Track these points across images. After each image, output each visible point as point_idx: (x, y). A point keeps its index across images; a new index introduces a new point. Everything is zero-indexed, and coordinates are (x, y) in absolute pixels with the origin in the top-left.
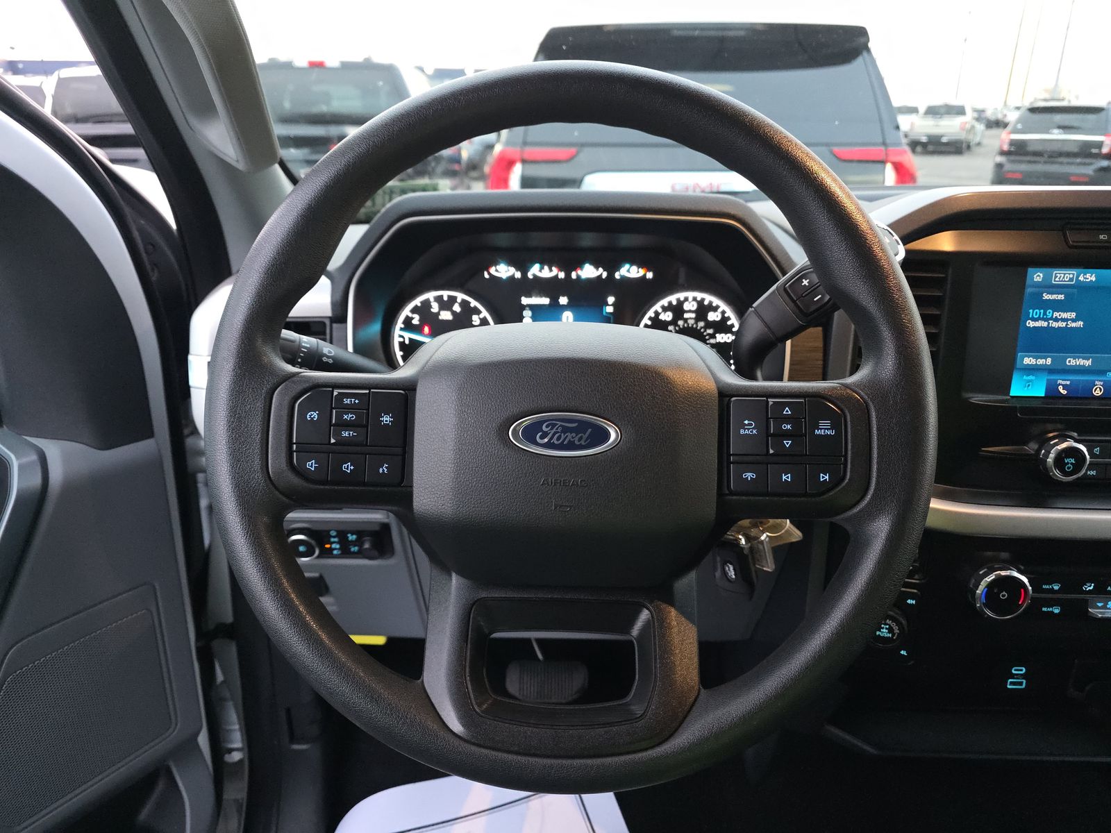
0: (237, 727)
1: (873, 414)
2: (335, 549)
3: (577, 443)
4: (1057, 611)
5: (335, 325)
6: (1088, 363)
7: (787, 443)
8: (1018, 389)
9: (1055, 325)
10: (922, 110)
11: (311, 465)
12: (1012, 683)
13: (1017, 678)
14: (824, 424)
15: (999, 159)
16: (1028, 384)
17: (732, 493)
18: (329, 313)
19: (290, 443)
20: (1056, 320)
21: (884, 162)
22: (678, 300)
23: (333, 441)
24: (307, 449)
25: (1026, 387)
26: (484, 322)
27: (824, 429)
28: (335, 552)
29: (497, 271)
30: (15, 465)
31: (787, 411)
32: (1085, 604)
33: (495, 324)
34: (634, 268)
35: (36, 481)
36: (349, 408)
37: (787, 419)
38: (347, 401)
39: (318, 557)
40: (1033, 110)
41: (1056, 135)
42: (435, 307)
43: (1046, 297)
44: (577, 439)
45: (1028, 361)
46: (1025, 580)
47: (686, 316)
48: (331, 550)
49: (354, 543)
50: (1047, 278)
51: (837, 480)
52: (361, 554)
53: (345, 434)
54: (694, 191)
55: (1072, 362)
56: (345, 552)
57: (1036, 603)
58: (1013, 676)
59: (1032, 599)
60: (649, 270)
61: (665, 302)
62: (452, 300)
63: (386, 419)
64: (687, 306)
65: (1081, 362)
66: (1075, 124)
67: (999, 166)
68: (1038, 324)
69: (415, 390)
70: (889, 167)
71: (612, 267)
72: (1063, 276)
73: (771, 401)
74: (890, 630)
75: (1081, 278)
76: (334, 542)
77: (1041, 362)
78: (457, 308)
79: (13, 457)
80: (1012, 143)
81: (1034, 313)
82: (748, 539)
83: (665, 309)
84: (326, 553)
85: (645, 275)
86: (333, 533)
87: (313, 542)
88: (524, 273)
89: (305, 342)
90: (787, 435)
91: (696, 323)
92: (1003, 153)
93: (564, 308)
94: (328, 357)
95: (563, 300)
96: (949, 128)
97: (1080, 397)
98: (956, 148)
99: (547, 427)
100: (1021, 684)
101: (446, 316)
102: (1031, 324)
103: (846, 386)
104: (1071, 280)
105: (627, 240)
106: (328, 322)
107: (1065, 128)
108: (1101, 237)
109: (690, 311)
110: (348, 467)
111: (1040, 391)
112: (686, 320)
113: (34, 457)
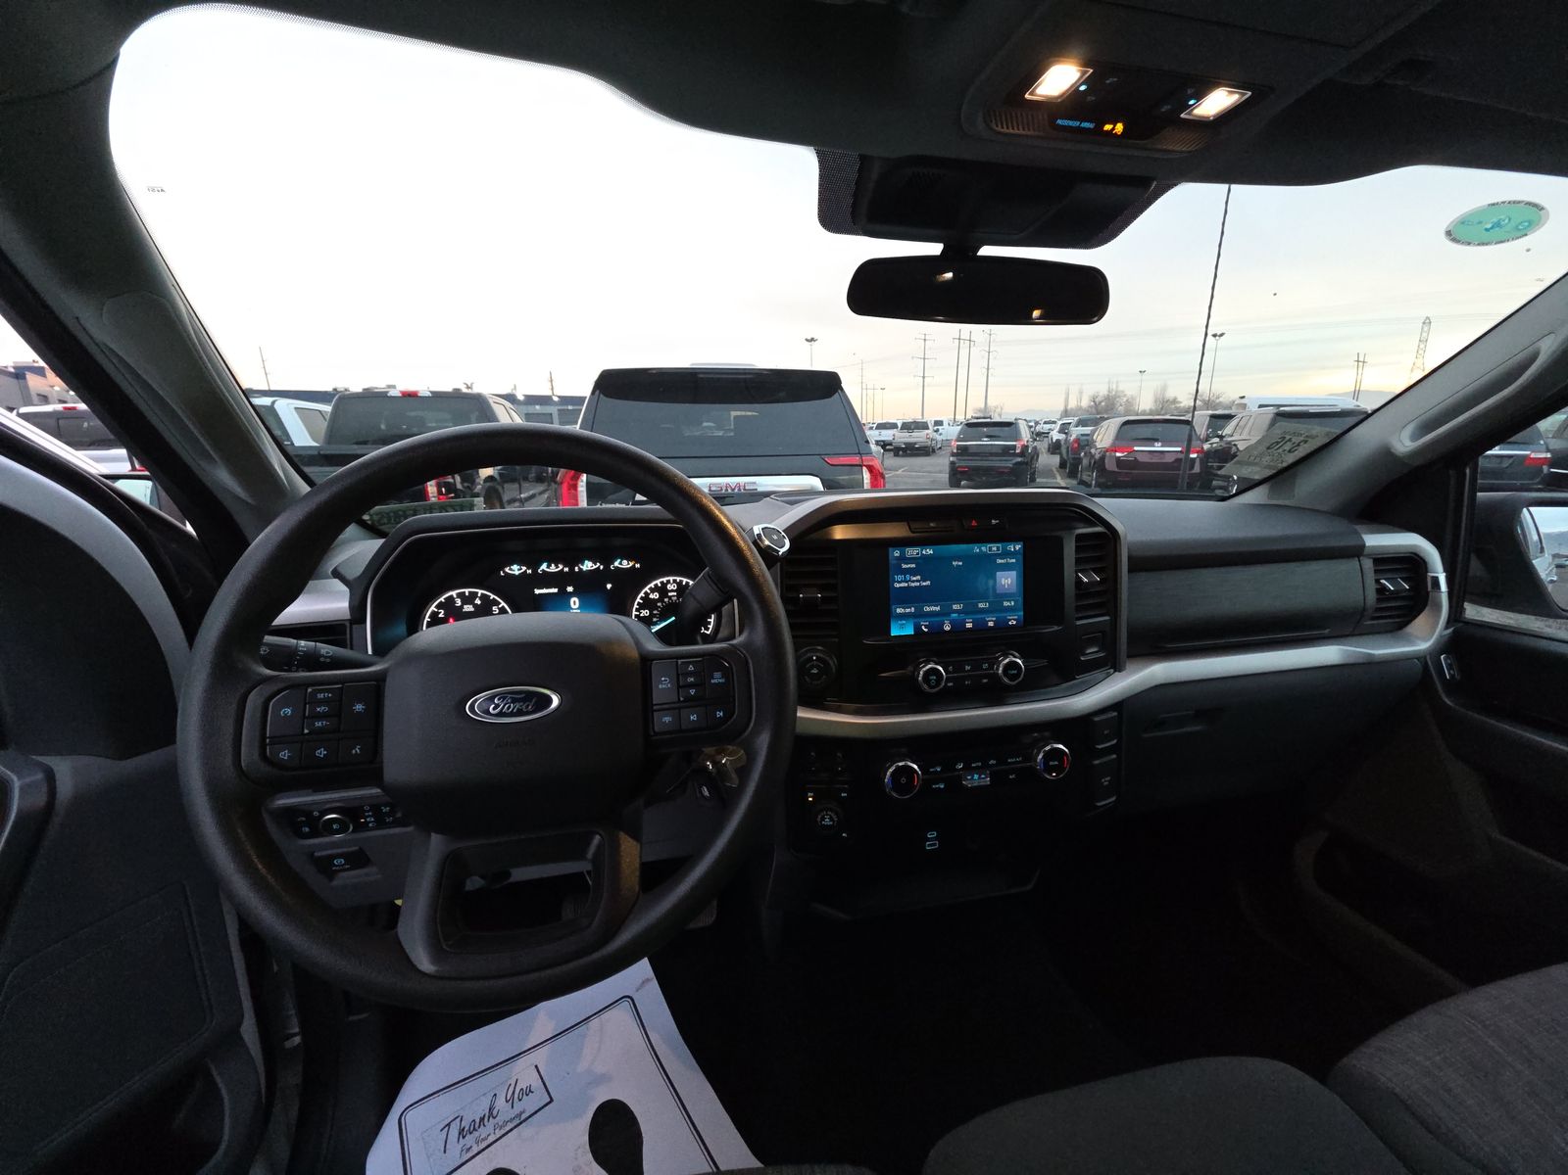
0: (293, 1012)
1: (751, 665)
2: (370, 822)
3: (524, 710)
4: (942, 786)
5: (354, 626)
6: (938, 608)
7: (692, 692)
8: (896, 631)
9: (913, 585)
10: (899, 426)
11: (284, 755)
12: (929, 845)
13: (932, 841)
14: (717, 675)
15: (951, 459)
16: (902, 627)
17: (656, 734)
18: (347, 616)
19: (263, 736)
20: (913, 581)
21: (861, 466)
22: (662, 583)
23: (306, 731)
24: (279, 740)
25: (900, 629)
26: (503, 611)
27: (717, 679)
28: (370, 825)
29: (511, 569)
30: (17, 784)
31: (691, 668)
32: (960, 778)
33: (512, 612)
34: (625, 562)
35: (40, 799)
36: (321, 702)
37: (691, 674)
38: (321, 696)
39: (353, 831)
40: (969, 425)
41: (986, 442)
42: (459, 602)
43: (904, 566)
44: (524, 707)
45: (899, 611)
46: (915, 767)
47: (670, 594)
48: (367, 823)
49: (388, 814)
50: (903, 554)
51: (729, 715)
52: (397, 823)
53: (318, 724)
54: (727, 490)
55: (927, 609)
56: (381, 823)
57: (927, 783)
58: (929, 840)
59: (923, 780)
60: (637, 563)
61: (652, 585)
62: (474, 595)
63: (359, 707)
64: (670, 587)
65: (933, 608)
66: (997, 434)
67: (952, 463)
68: (902, 585)
69: (384, 680)
70: (864, 469)
71: (607, 561)
72: (912, 552)
73: (680, 661)
74: (831, 819)
75: (924, 552)
76: (369, 816)
77: (908, 610)
78: (478, 602)
79: (15, 778)
80: (958, 447)
81: (900, 577)
82: (714, 763)
83: (652, 590)
84: (360, 828)
85: (634, 565)
86: (366, 808)
87: (347, 820)
88: (535, 571)
89: (302, 647)
90: (691, 685)
91: (678, 599)
92: (953, 455)
93: (571, 595)
94: (326, 657)
95: (570, 589)
96: (919, 437)
97: (936, 631)
98: (925, 451)
99: (499, 699)
100: (935, 844)
101: (469, 608)
102: (897, 585)
103: (732, 645)
104: (918, 554)
105: (618, 541)
106: (348, 624)
107: (991, 437)
108: (932, 525)
109: (672, 591)
110: (321, 753)
111: (909, 631)
112: (670, 598)
113: (40, 776)
